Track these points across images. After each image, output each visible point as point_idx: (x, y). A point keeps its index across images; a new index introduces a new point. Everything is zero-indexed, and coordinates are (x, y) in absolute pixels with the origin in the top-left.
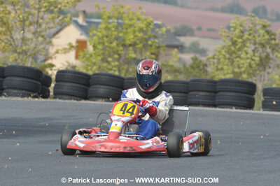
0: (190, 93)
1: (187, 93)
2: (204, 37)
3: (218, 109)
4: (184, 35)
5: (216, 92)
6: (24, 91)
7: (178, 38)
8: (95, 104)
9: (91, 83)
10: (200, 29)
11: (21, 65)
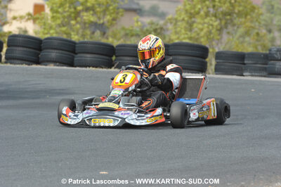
8: (46, 69)
9: (43, 48)
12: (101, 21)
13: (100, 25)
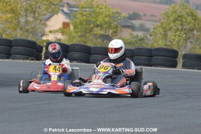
0: (135, 57)
1: (133, 57)
2: (148, 20)
3: (152, 68)
4: (135, 19)
5: (152, 57)
6: (25, 56)
7: (130, 21)
9: (69, 51)
10: (145, 15)
11: (25, 38)
12: (107, 34)
13: (106, 36)
